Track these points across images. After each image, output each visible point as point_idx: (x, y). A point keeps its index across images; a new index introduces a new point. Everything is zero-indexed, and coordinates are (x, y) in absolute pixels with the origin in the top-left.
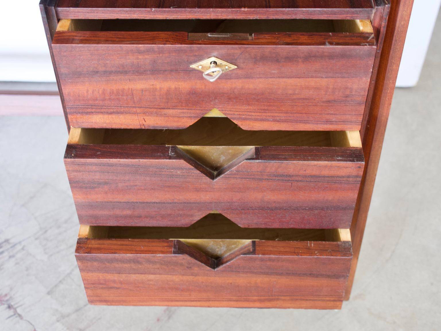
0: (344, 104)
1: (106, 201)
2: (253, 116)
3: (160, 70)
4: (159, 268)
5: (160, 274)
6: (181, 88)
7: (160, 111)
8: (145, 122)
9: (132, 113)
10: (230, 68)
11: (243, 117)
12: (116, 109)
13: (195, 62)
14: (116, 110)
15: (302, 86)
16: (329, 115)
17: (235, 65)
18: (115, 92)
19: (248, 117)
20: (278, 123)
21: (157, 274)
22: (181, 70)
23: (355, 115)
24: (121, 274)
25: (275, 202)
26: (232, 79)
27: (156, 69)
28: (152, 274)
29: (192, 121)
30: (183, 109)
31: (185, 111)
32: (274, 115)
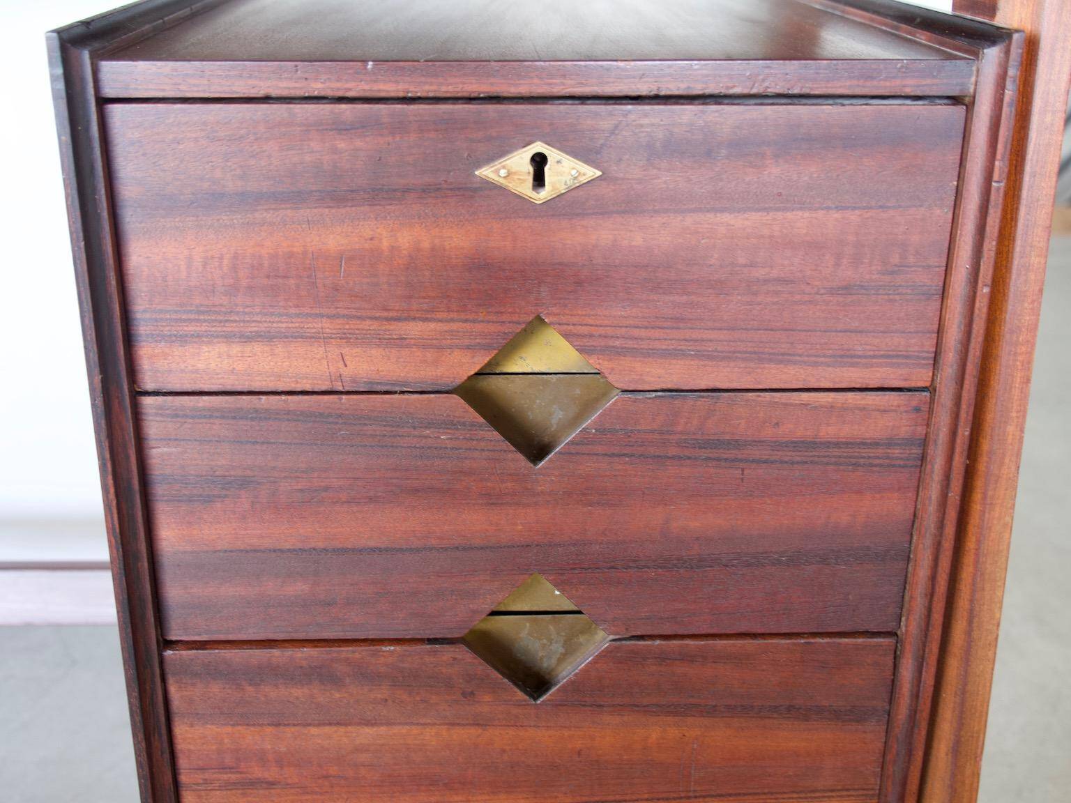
0: (886, 297)
1: (242, 548)
2: (642, 339)
3: (394, 187)
4: (386, 700)
5: (389, 724)
6: (448, 247)
7: (387, 327)
8: (346, 366)
9: (311, 338)
10: (584, 175)
11: (617, 343)
12: (266, 321)
13: (490, 159)
14: (266, 325)
15: (773, 236)
16: (849, 334)
17: (597, 168)
18: (266, 264)
19: (630, 344)
20: (710, 363)
21: (382, 724)
22: (451, 187)
23: (917, 332)
24: (282, 727)
25: (697, 539)
26: (587, 214)
27: (384, 185)
28: (368, 723)
29: (476, 360)
30: (452, 320)
31: (454, 326)
32: (699, 338)
